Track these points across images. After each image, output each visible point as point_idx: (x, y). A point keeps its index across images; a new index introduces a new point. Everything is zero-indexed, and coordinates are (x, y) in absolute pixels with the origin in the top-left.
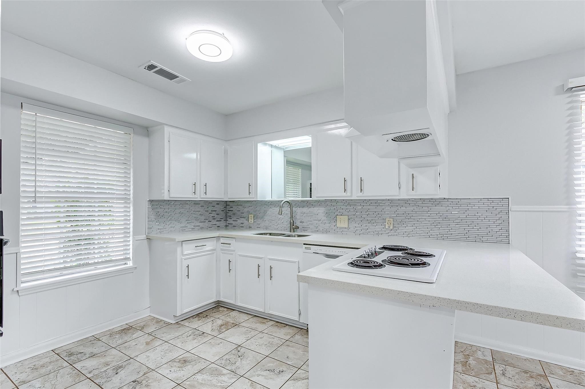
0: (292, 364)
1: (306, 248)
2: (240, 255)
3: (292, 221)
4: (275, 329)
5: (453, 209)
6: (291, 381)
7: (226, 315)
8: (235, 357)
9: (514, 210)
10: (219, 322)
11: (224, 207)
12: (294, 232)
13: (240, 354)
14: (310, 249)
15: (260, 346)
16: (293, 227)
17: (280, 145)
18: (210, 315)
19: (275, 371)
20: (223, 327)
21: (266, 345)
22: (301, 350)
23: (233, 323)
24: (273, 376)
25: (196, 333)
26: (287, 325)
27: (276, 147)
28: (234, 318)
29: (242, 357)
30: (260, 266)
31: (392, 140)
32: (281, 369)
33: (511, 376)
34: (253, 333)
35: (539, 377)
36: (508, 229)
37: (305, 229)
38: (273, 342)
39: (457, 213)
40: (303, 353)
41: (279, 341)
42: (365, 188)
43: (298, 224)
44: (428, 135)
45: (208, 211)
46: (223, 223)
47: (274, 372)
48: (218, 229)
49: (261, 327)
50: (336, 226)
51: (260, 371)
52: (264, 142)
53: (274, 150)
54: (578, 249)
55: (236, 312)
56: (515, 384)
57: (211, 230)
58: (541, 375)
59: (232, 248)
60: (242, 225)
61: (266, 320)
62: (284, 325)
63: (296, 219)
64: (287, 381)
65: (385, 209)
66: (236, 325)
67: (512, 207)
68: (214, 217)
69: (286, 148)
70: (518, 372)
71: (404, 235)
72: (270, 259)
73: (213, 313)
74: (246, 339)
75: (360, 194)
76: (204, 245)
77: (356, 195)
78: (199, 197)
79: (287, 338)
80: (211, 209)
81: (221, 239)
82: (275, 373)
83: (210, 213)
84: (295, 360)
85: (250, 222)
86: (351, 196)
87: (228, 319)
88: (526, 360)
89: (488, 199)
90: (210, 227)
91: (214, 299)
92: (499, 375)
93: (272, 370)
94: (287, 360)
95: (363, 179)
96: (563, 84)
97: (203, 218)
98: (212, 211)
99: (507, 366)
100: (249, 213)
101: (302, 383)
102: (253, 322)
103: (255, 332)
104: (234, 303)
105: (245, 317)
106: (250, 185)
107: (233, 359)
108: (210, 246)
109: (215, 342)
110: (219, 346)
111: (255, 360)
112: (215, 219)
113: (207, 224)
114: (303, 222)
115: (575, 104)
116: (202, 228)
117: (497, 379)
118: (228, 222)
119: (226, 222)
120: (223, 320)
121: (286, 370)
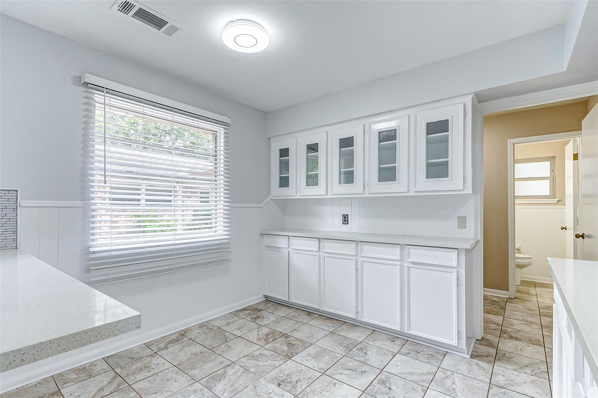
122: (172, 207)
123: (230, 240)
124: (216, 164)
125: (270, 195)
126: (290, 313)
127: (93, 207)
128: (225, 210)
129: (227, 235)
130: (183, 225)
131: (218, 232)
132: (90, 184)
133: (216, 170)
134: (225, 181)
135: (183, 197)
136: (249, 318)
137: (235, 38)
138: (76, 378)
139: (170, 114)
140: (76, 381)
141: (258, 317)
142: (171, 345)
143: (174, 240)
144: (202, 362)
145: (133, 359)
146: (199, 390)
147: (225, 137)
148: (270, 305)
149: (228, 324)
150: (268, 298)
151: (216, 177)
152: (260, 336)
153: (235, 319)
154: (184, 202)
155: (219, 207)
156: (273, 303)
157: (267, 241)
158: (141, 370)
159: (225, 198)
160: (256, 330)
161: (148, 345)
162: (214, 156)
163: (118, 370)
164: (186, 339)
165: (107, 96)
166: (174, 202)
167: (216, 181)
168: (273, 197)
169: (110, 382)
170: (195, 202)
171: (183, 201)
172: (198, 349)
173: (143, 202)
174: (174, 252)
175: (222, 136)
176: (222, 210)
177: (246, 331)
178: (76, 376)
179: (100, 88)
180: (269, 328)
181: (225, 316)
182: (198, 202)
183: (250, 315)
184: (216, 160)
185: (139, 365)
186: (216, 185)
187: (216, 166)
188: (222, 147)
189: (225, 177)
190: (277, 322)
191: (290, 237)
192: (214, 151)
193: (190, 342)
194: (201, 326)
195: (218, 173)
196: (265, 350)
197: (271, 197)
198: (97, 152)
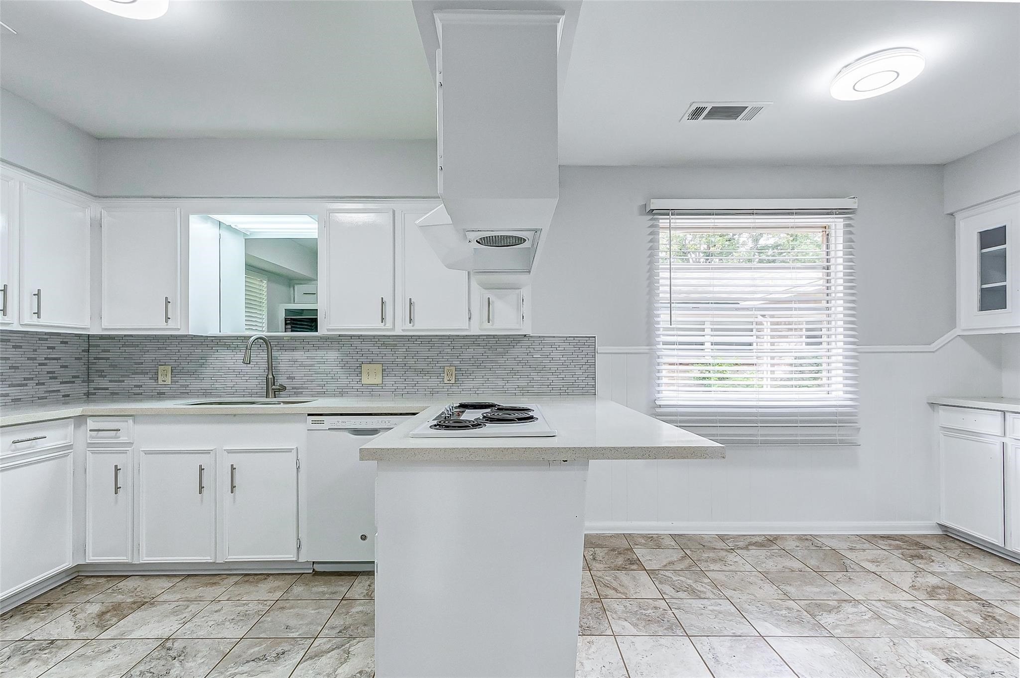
0: (299, 635)
1: (314, 422)
2: (147, 453)
3: (270, 376)
4: (247, 588)
5: (534, 352)
6: (305, 663)
7: (110, 591)
8: (163, 662)
9: (600, 352)
10: (94, 609)
11: (83, 351)
12: (275, 398)
13: (173, 653)
14: (322, 422)
15: (219, 627)
16: (274, 387)
17: (240, 227)
18: (58, 601)
19: (268, 656)
20: (108, 616)
21: (233, 620)
22: (311, 609)
23: (134, 603)
24: (266, 666)
25: (27, 648)
26: (268, 575)
27: (229, 228)
28: (133, 592)
29: (182, 658)
30: (204, 469)
31: (477, 241)
32: (279, 650)
33: (601, 559)
34: (193, 608)
35: (626, 552)
36: (594, 376)
37: (297, 391)
38: (247, 611)
39: (539, 356)
40: (317, 611)
41: (261, 606)
42: (417, 317)
43: (282, 380)
44: (525, 240)
45: (35, 359)
46: (80, 388)
47: (266, 659)
48: (66, 401)
49: (210, 592)
50: (360, 383)
51: (232, 667)
52: (205, 213)
53: (225, 234)
54: (658, 395)
55: (135, 580)
56: (606, 566)
57: (44, 405)
58: (627, 549)
59: (123, 439)
60: (137, 390)
61: (218, 578)
62: (262, 577)
63: (279, 373)
64: (298, 664)
65: (443, 352)
66: (144, 605)
67: (599, 349)
68: (53, 372)
69: (250, 234)
70: (606, 552)
71: (471, 392)
72: (230, 452)
73: (65, 595)
74: (181, 622)
75: (409, 326)
76: (39, 436)
77: (401, 328)
78: (16, 322)
79: (278, 595)
80: (43, 353)
81: (89, 421)
82: (268, 661)
83: (40, 364)
84: (304, 627)
85: (160, 382)
86: (393, 329)
87: (119, 598)
88: (612, 536)
89: (574, 337)
90: (39, 398)
91: (67, 564)
92: (590, 560)
93: (261, 658)
94: (287, 632)
95: (414, 302)
96: (646, 204)
97: (19, 376)
98: (46, 359)
99: (595, 549)
100: (158, 363)
101: (329, 658)
102: (188, 587)
103: (199, 604)
104: (130, 561)
105: (166, 584)
106: (169, 301)
107: (160, 668)
108: (54, 438)
109: (96, 650)
110: (111, 654)
111: (217, 652)
112: (55, 378)
113: (31, 389)
114: (293, 378)
115: (656, 229)
116: (16, 401)
117: (589, 566)
118: (92, 385)
119: (88, 385)
120: (103, 603)
121: (289, 649)
122: (753, 352)
123: (856, 409)
124: (828, 281)
125: (955, 327)
126: (1006, 571)
127: (659, 353)
128: (846, 357)
129: (851, 399)
130: (773, 379)
131: (834, 394)
132: (656, 326)
133: (828, 291)
134: (846, 308)
135: (772, 337)
136: (897, 553)
137: (854, 86)
138: (645, 544)
139: (750, 218)
140: (645, 546)
141: (920, 557)
142: (754, 547)
143: (757, 400)
144: (801, 581)
145: (704, 546)
146: (795, 611)
147: (845, 233)
148: (954, 545)
149: (851, 549)
150: (950, 532)
151: (828, 303)
152: (918, 585)
153: (867, 545)
154: (774, 345)
155: (834, 352)
156: (962, 544)
157: (944, 417)
158: (714, 561)
159: (846, 336)
160: (911, 574)
161: (722, 538)
162: (824, 268)
163: (688, 552)
164: (775, 547)
165: (672, 219)
166: (757, 345)
167: (828, 309)
168: (964, 330)
169: (680, 560)
170: (795, 345)
171: (772, 344)
172: (797, 565)
173: (708, 345)
174: (756, 418)
175: (840, 233)
176: (841, 358)
177: (887, 568)
178: (645, 542)
179: (665, 212)
180: (943, 580)
181: (848, 537)
182: (802, 345)
183: (900, 548)
184: (828, 275)
185: (711, 555)
186: (829, 316)
187: (828, 285)
188: (841, 250)
189: (846, 301)
190: (967, 575)
191: (1007, 414)
192: (825, 260)
193: (782, 553)
194: (801, 538)
195: (833, 295)
196: (926, 606)
197: (958, 331)
198: (661, 288)
